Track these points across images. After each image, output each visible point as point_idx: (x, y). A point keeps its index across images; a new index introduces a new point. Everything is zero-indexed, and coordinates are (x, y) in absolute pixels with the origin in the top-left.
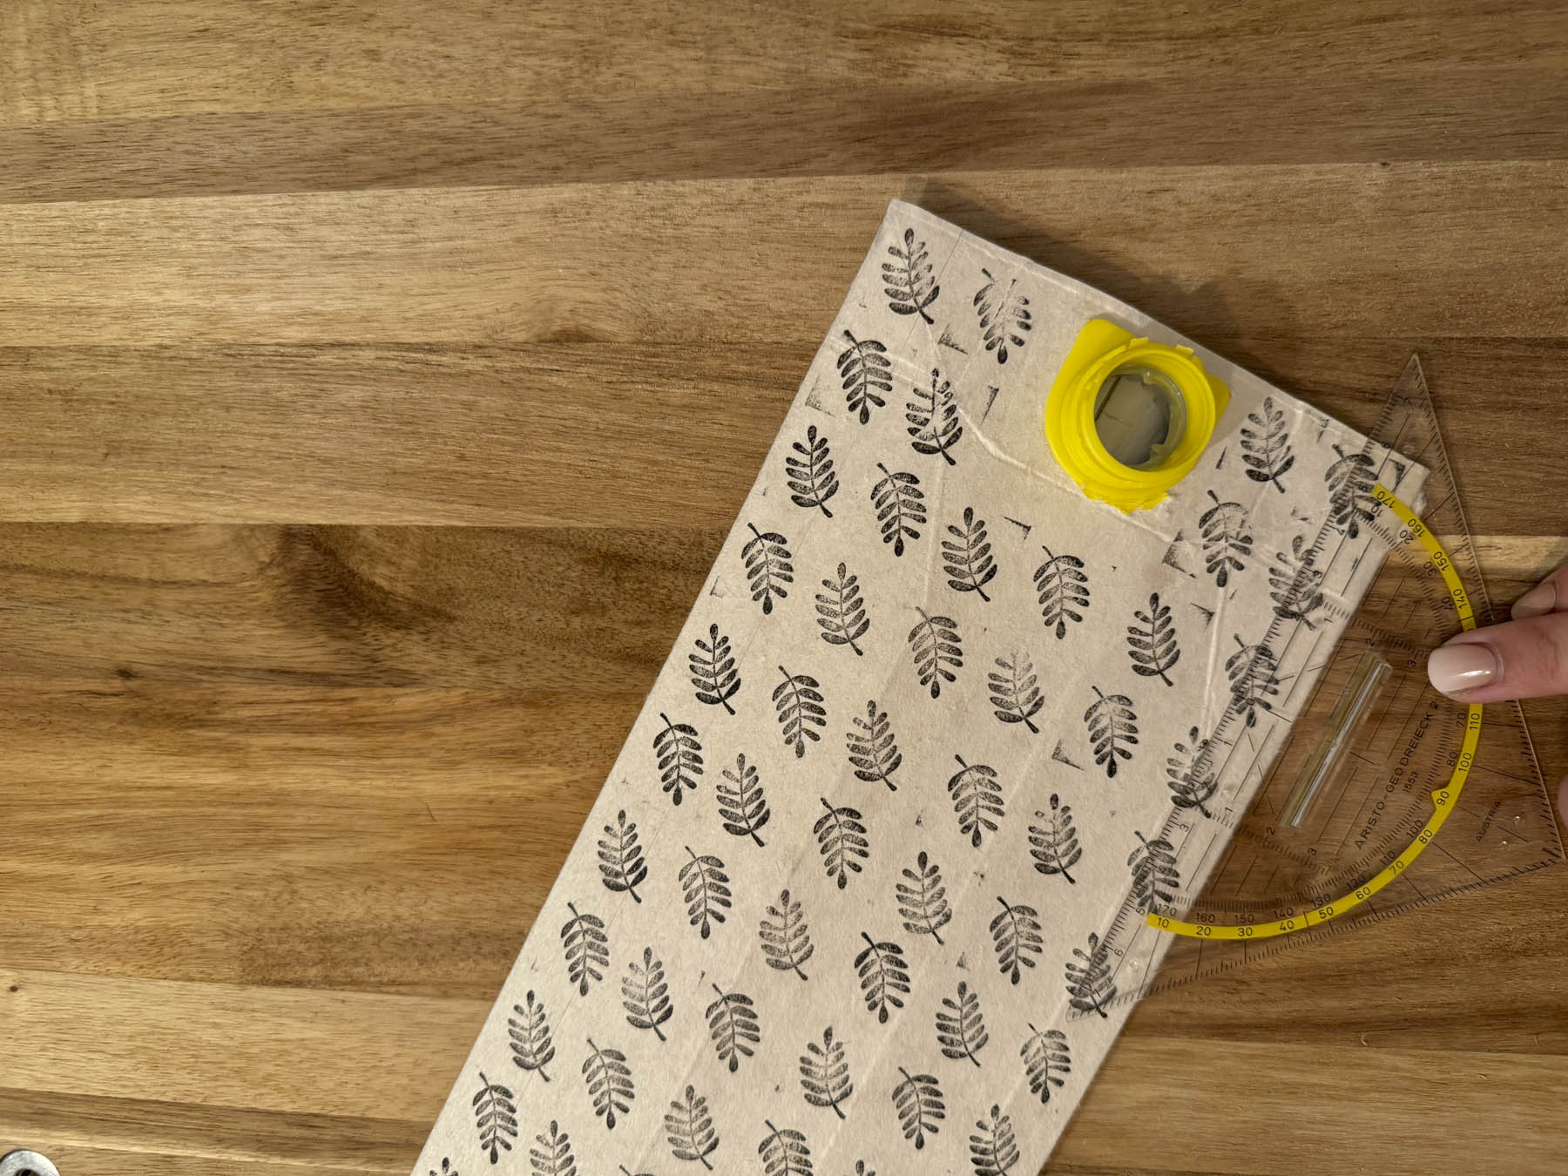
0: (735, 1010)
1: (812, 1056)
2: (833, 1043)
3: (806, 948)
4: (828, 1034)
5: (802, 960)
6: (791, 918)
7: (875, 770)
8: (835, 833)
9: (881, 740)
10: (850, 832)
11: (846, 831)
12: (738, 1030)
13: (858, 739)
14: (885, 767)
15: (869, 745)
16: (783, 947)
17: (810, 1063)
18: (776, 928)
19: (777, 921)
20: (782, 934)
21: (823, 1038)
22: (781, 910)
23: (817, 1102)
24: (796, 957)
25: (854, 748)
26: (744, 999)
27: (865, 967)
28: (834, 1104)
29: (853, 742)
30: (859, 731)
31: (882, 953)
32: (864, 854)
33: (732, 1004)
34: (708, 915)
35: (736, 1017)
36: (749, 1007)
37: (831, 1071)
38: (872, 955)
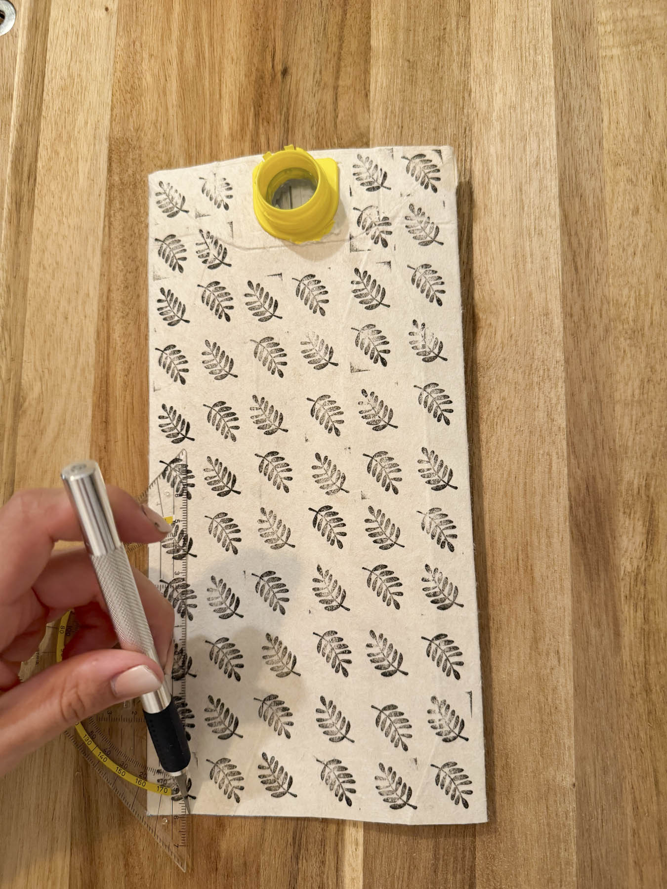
0: (268, 581)
1: (317, 585)
2: (324, 572)
3: (287, 531)
4: (319, 569)
5: (287, 538)
6: (271, 520)
7: (273, 427)
8: (270, 467)
9: (268, 411)
10: (277, 463)
11: (275, 464)
12: (276, 590)
13: (256, 417)
14: (277, 423)
15: (263, 417)
16: (275, 536)
17: (318, 589)
18: (267, 529)
19: (265, 525)
20: (271, 530)
21: (318, 573)
22: (264, 518)
23: (332, 609)
24: (284, 538)
25: (257, 422)
26: (270, 573)
27: (319, 525)
28: (340, 605)
29: (255, 419)
30: (256, 413)
31: (323, 513)
32: (290, 470)
33: (266, 579)
34: (232, 542)
35: (271, 584)
36: (274, 576)
37: (330, 588)
38: (319, 517)
